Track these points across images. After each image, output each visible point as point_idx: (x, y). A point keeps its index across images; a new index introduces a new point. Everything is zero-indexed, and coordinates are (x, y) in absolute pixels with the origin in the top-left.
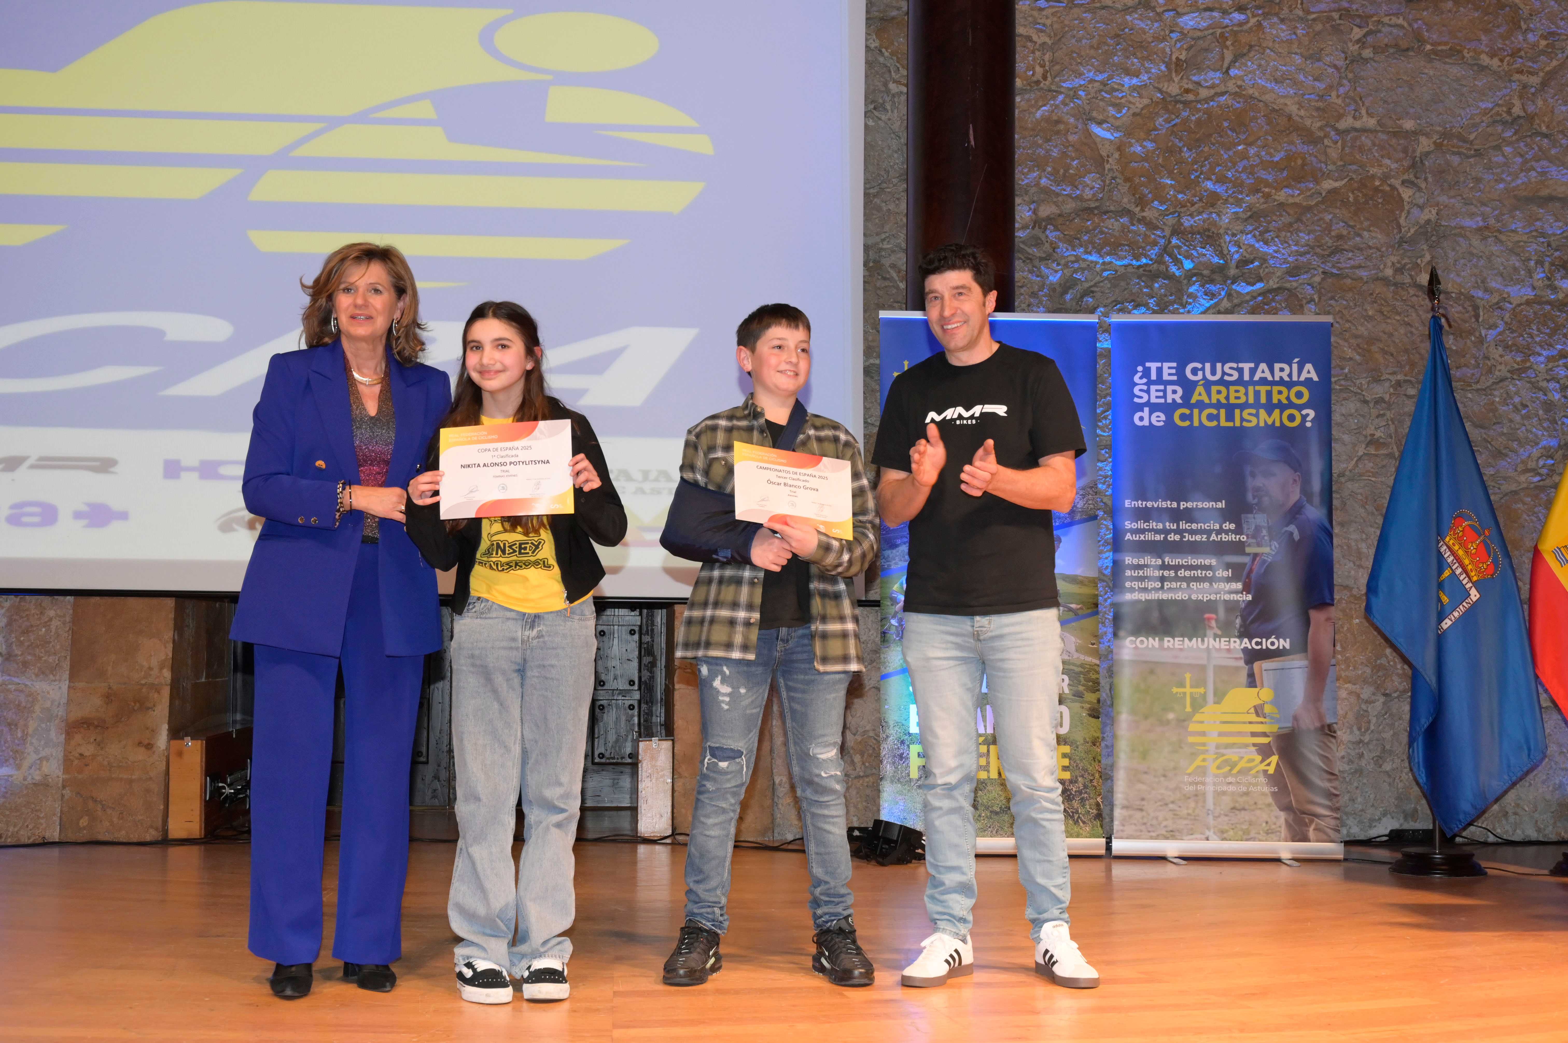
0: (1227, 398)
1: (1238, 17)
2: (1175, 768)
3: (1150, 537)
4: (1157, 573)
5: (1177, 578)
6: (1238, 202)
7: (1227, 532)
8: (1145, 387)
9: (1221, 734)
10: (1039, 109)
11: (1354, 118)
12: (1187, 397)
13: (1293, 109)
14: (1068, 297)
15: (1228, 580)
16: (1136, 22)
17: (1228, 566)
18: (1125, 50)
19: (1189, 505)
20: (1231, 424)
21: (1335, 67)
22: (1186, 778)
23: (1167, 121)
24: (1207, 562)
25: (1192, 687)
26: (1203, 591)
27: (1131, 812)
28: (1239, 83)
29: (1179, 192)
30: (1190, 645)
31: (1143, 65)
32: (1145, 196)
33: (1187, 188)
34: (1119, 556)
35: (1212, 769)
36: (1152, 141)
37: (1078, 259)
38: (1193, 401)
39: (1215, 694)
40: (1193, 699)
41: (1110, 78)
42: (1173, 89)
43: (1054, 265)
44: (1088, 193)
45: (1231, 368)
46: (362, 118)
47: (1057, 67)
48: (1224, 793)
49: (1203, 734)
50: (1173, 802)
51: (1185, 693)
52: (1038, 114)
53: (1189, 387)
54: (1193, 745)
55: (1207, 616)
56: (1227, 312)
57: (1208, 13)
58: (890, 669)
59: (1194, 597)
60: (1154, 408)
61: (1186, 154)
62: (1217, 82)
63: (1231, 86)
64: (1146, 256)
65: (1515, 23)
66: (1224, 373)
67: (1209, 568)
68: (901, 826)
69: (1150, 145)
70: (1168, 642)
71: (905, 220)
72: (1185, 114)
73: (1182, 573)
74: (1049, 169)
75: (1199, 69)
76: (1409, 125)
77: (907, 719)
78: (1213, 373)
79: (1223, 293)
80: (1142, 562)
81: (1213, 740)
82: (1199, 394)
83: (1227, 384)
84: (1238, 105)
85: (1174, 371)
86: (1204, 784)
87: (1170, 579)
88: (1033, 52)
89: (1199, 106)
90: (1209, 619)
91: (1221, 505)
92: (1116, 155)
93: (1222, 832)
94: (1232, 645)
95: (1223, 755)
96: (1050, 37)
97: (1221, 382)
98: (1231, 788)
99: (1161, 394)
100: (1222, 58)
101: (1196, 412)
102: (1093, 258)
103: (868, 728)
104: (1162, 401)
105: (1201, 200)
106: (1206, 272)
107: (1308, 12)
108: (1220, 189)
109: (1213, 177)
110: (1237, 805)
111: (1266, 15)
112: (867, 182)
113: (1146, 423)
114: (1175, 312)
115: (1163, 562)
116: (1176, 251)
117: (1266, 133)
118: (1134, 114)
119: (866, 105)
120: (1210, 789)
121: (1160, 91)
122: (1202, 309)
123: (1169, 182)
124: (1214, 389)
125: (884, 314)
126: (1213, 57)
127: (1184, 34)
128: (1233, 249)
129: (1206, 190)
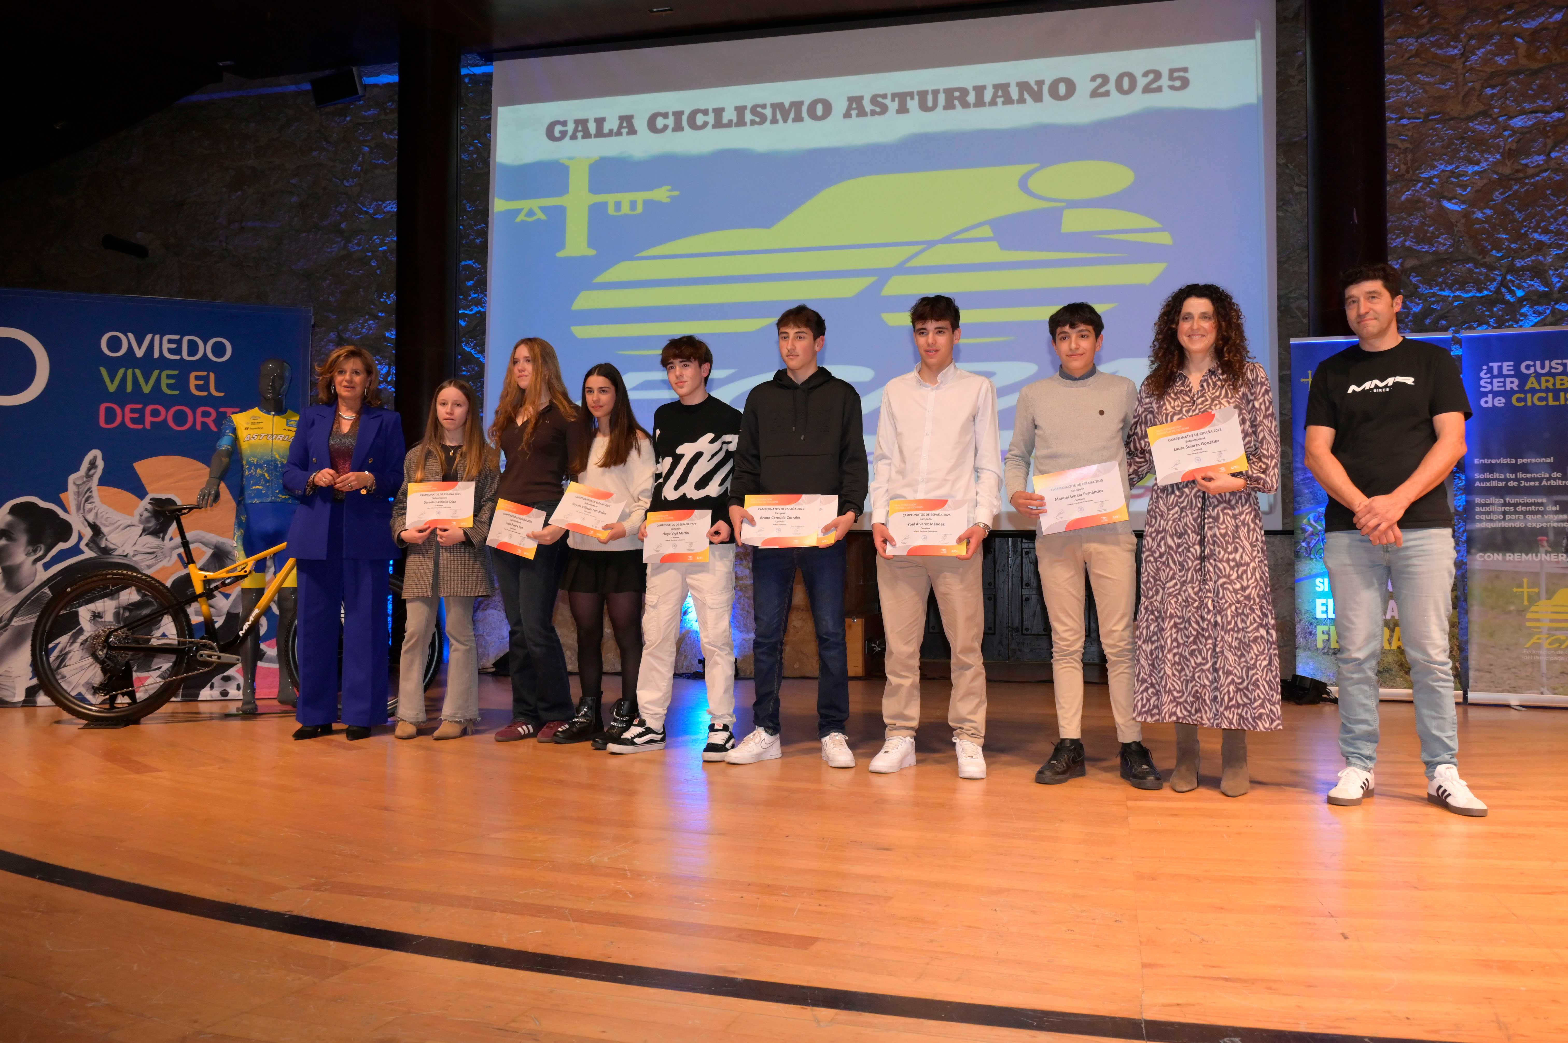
0: (1554, 385)
1: (1557, 115)
2: (1516, 644)
3: (1494, 484)
4: (1500, 509)
5: (1516, 512)
6: (1560, 247)
7: (1555, 479)
8: (1489, 380)
9: (1552, 621)
10: (1403, 194)
12: (1522, 385)
14: (1427, 321)
15: (1556, 513)
16: (1477, 127)
17: (1556, 503)
18: (1468, 147)
19: (1525, 461)
20: (1557, 403)
22: (1525, 651)
23: (1502, 194)
24: (1539, 500)
25: (1528, 587)
26: (1537, 521)
27: (1481, 674)
28: (1559, 162)
29: (1512, 243)
30: (1527, 558)
31: (1483, 156)
32: (1486, 247)
33: (1519, 240)
34: (1470, 498)
35: (1546, 645)
36: (1490, 209)
37: (1434, 295)
38: (1527, 388)
39: (1547, 593)
40: (1530, 597)
41: (1457, 167)
42: (1507, 171)
43: (1417, 300)
44: (1442, 249)
45: (1557, 364)
46: (948, 240)
47: (1416, 164)
48: (1555, 662)
49: (1538, 620)
50: (1515, 667)
51: (1523, 592)
52: (1403, 198)
53: (1523, 379)
54: (1529, 628)
55: (1539, 538)
56: (1551, 324)
57: (1534, 115)
58: (1302, 575)
59: (1529, 525)
60: (1496, 394)
61: (1518, 215)
62: (1541, 163)
63: (1552, 164)
64: (1487, 289)
66: (1551, 367)
67: (1541, 504)
68: (1312, 680)
69: (1488, 212)
70: (1509, 556)
71: (1306, 277)
72: (1516, 188)
73: (1519, 508)
74: (1412, 234)
75: (1528, 155)
77: (1315, 608)
78: (1543, 367)
79: (1548, 312)
80: (1488, 501)
81: (1546, 625)
82: (1532, 383)
83: (1554, 375)
84: (1558, 178)
85: (1511, 368)
86: (1539, 655)
87: (1510, 513)
88: (1398, 155)
89: (1527, 181)
90: (1541, 540)
91: (1550, 460)
92: (1463, 221)
93: (1554, 689)
94: (1560, 558)
95: (1554, 635)
96: (1411, 143)
97: (1549, 374)
98: (1561, 659)
99: (1502, 384)
100: (1545, 145)
101: (1529, 396)
102: (1446, 293)
103: (1286, 614)
104: (1502, 389)
105: (1529, 247)
106: (1535, 297)
108: (1544, 238)
109: (1539, 230)
110: (1565, 671)
112: (1279, 253)
113: (1490, 405)
114: (1511, 326)
115: (1505, 501)
116: (1510, 284)
118: (1477, 191)
119: (1278, 202)
120: (1544, 659)
121: (1497, 173)
122: (1532, 324)
123: (1504, 236)
124: (1543, 379)
125: (1293, 341)
126: (1537, 145)
127: (1514, 132)
128: (1555, 280)
129: (1533, 239)
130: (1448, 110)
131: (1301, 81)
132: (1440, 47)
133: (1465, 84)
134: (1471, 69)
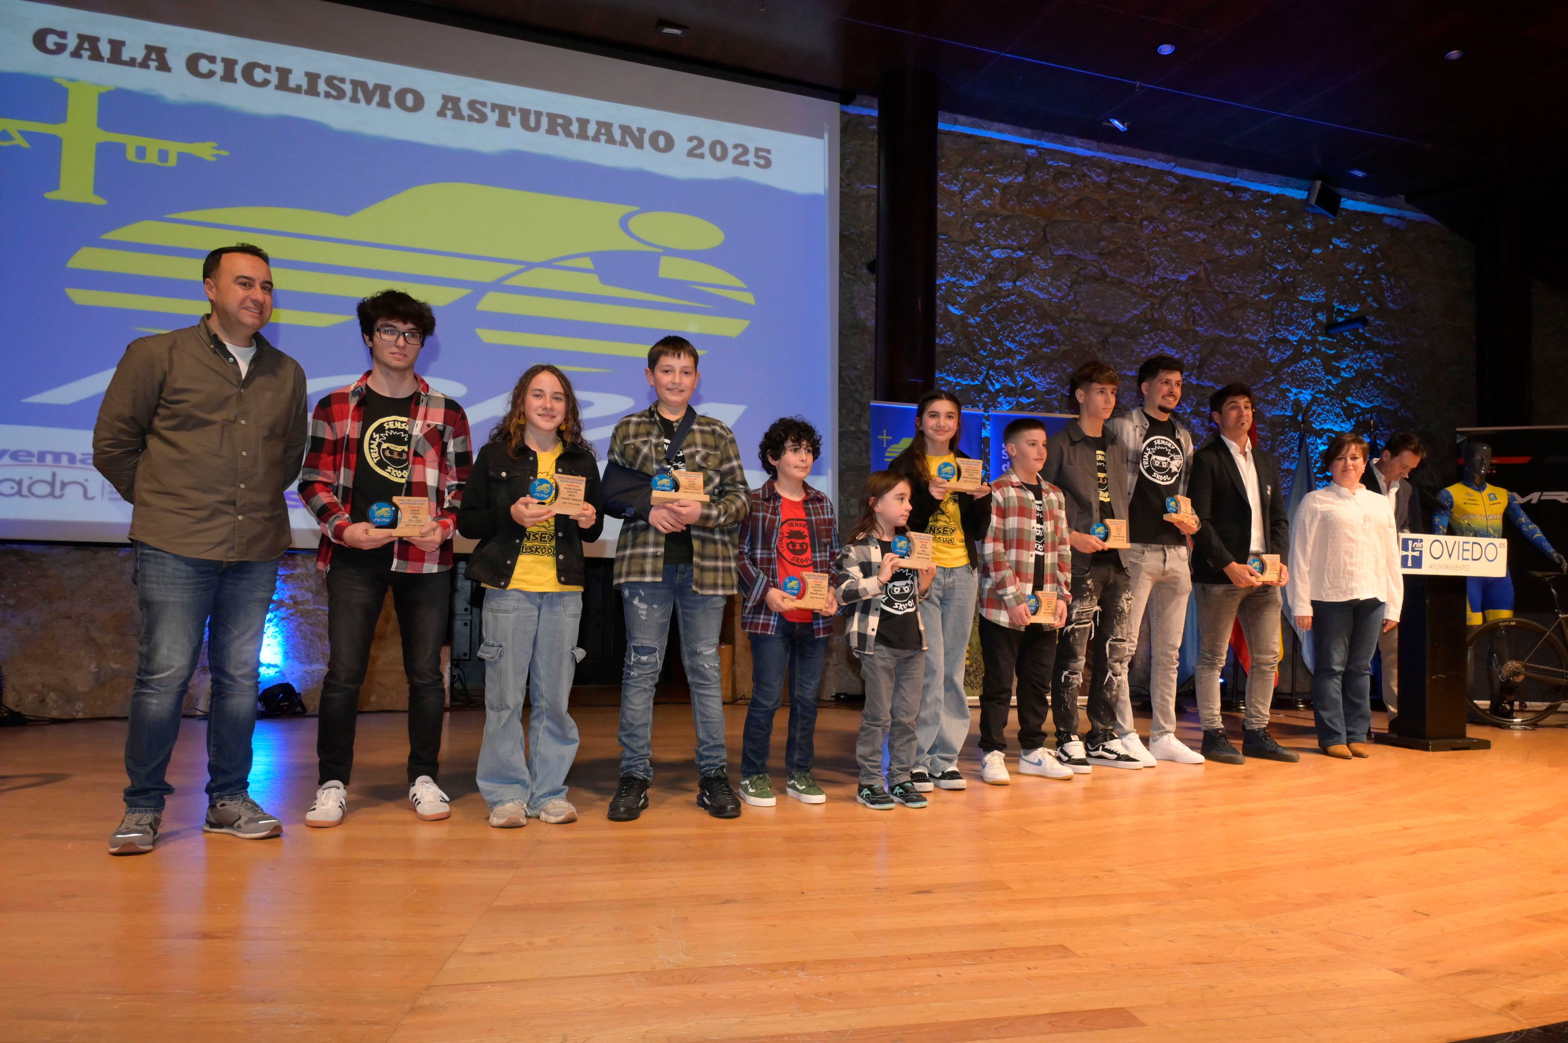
1: (1019, 253)
6: (1022, 354)
11: (1076, 313)
13: (1046, 306)
16: (970, 251)
18: (965, 266)
21: (1066, 285)
23: (987, 307)
28: (1021, 289)
29: (993, 346)
31: (974, 275)
32: (976, 347)
33: (997, 344)
36: (980, 316)
37: (943, 379)
41: (958, 280)
42: (989, 289)
44: (948, 343)
46: (547, 265)
57: (1006, 250)
61: (996, 325)
62: (1010, 288)
63: (1017, 291)
64: (978, 380)
65: (1149, 271)
69: (978, 319)
72: (995, 304)
75: (1002, 280)
76: (1100, 319)
84: (1021, 301)
89: (1002, 300)
92: (960, 323)
100: (1012, 275)
102: (950, 379)
105: (1003, 351)
106: (1007, 390)
107: (1053, 254)
109: (1009, 339)
111: (1033, 255)
114: (995, 410)
116: (991, 378)
117: (1035, 317)
118: (970, 301)
121: (983, 290)
122: (1008, 408)
123: (988, 340)
126: (1008, 274)
127: (994, 260)
128: (1019, 379)
129: (1006, 345)
130: (951, 234)
131: (849, 185)
132: (946, 182)
133: (962, 216)
134: (966, 205)
